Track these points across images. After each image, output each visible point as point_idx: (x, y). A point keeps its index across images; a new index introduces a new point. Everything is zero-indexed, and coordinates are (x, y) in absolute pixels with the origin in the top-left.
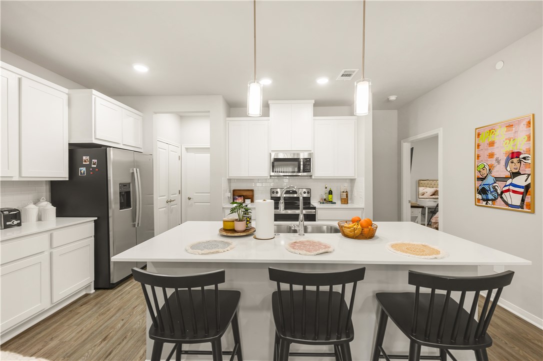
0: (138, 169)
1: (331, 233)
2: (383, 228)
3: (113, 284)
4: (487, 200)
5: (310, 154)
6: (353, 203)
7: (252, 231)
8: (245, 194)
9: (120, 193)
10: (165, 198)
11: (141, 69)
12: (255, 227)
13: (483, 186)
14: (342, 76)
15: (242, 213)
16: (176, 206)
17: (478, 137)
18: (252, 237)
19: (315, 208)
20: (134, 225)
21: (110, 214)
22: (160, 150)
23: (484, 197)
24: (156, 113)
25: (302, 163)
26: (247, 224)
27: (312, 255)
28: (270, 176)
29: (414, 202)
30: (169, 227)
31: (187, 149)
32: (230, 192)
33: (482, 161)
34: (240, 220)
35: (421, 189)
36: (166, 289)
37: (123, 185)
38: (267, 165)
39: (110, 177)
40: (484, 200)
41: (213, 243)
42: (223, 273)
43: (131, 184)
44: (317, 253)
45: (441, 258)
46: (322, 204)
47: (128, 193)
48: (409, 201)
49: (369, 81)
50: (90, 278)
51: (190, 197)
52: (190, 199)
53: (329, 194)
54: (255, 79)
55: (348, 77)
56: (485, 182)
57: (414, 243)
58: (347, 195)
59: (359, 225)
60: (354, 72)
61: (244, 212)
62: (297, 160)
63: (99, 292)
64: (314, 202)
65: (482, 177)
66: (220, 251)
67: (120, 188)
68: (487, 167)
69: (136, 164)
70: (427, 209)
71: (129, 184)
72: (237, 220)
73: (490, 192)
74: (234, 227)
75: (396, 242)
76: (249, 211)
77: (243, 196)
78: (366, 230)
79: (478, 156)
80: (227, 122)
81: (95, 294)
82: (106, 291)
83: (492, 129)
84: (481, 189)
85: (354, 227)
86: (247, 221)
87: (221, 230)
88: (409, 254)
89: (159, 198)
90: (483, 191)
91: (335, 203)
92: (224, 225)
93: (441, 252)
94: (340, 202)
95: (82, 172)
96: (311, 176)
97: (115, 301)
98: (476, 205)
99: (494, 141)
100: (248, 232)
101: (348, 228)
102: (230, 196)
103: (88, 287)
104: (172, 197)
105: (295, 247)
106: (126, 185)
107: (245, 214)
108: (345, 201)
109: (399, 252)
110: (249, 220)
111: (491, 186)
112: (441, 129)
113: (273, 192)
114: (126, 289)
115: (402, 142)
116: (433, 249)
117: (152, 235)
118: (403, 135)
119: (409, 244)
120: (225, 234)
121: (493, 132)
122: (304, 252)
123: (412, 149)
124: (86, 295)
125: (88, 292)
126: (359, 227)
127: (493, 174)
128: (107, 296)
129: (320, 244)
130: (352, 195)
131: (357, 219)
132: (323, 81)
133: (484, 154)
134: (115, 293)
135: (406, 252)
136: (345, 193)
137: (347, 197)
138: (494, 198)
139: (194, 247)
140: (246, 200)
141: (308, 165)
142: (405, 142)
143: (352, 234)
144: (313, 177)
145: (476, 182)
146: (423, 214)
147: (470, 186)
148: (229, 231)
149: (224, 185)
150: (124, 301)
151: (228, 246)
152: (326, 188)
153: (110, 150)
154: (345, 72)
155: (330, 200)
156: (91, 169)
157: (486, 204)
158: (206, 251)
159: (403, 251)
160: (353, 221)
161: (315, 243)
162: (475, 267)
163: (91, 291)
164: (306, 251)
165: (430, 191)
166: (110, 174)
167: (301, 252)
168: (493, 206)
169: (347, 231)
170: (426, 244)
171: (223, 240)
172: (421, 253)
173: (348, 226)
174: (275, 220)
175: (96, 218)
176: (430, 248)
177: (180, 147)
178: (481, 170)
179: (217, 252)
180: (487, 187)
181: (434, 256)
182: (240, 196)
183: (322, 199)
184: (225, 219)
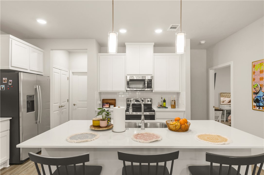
0: (39, 86)
1: (162, 128)
2: (194, 125)
3: (22, 161)
4: (259, 106)
5: (152, 77)
6: (179, 108)
7: (111, 127)
8: (110, 102)
9: (27, 102)
10: (58, 105)
11: (42, 22)
12: (113, 124)
13: (257, 98)
14: (171, 28)
15: (105, 115)
16: (65, 109)
17: (254, 67)
18: (111, 131)
19: (154, 111)
20: (37, 123)
21: (21, 115)
22: (55, 73)
23: (258, 104)
24: (52, 50)
25: (146, 82)
26: (108, 122)
27: (148, 143)
28: (126, 91)
29: (217, 107)
30: (61, 123)
31: (73, 73)
32: (101, 101)
33: (256, 82)
34: (103, 120)
35: (222, 99)
36: (51, 166)
37: (29, 97)
38: (124, 84)
39: (21, 91)
40: (257, 106)
41: (85, 135)
42: (88, 155)
43: (35, 96)
44: (150, 141)
45: (228, 144)
46: (159, 109)
47: (33, 102)
48: (214, 107)
49: (184, 33)
50: (7, 157)
51: (75, 103)
52: (74, 105)
53: (164, 102)
54: (113, 30)
55: (175, 29)
56: (258, 95)
57: (213, 134)
58: (175, 103)
59: (179, 123)
60: (178, 26)
61: (106, 114)
62: (143, 80)
63: (13, 166)
64: (154, 108)
65: (256, 92)
66: (89, 140)
67: (27, 98)
68: (259, 86)
69: (38, 83)
70: (225, 111)
71: (34, 96)
72: (101, 120)
73: (261, 101)
74: (99, 124)
75: (201, 134)
76: (109, 114)
77: (109, 103)
78: (183, 126)
79: (254, 79)
80: (99, 56)
81: (9, 168)
82: (17, 165)
83: (262, 63)
84: (256, 100)
85: (176, 124)
86: (108, 120)
87: (91, 126)
88: (208, 142)
89: (54, 105)
90: (257, 101)
91: (167, 108)
92: (93, 123)
93: (228, 140)
94: (170, 107)
95: (2, 88)
96: (152, 91)
97: (23, 172)
98: (253, 109)
99: (263, 70)
100: (109, 127)
101: (172, 125)
102: (100, 103)
103: (5, 163)
104: (63, 104)
105: (137, 138)
106: (31, 97)
107: (107, 116)
108: (174, 106)
109: (202, 140)
110: (109, 120)
111: (261, 98)
112: (232, 62)
113: (128, 101)
114: (30, 165)
115: (209, 69)
116: (224, 138)
117: (49, 129)
118: (209, 65)
119: (209, 135)
120: (93, 129)
121: (262, 64)
122: (143, 141)
123: (215, 74)
124: (4, 169)
125: (5, 167)
126: (179, 124)
127: (262, 91)
128: (17, 169)
129: (154, 135)
130: (178, 102)
131: (178, 119)
132: (159, 31)
133: (257, 78)
134: (23, 167)
135: (207, 140)
136: (173, 102)
137: (175, 104)
138: (263, 105)
139: (72, 138)
140: (111, 106)
141: (150, 83)
142: (211, 70)
143: (174, 128)
144: (153, 92)
145: (253, 95)
146: (223, 114)
147: (249, 97)
148: (96, 127)
149: (97, 96)
150: (28, 172)
151: (95, 137)
152: (162, 98)
153: (21, 74)
154: (172, 26)
155: (164, 106)
156: (8, 86)
157: (259, 109)
158: (80, 140)
159: (205, 140)
160: (176, 120)
161: (150, 134)
162: (249, 150)
163: (7, 166)
164: (144, 140)
165: (227, 100)
166: (21, 89)
167: (141, 141)
168: (263, 110)
169: (171, 127)
170: (220, 135)
171: (92, 133)
172: (216, 141)
173: (172, 123)
174: (126, 119)
175: (11, 118)
176: (222, 137)
177: (69, 71)
178: (256, 88)
179: (87, 141)
180: (259, 98)
181: (223, 143)
182: (107, 103)
183: (159, 105)
184: (94, 119)
